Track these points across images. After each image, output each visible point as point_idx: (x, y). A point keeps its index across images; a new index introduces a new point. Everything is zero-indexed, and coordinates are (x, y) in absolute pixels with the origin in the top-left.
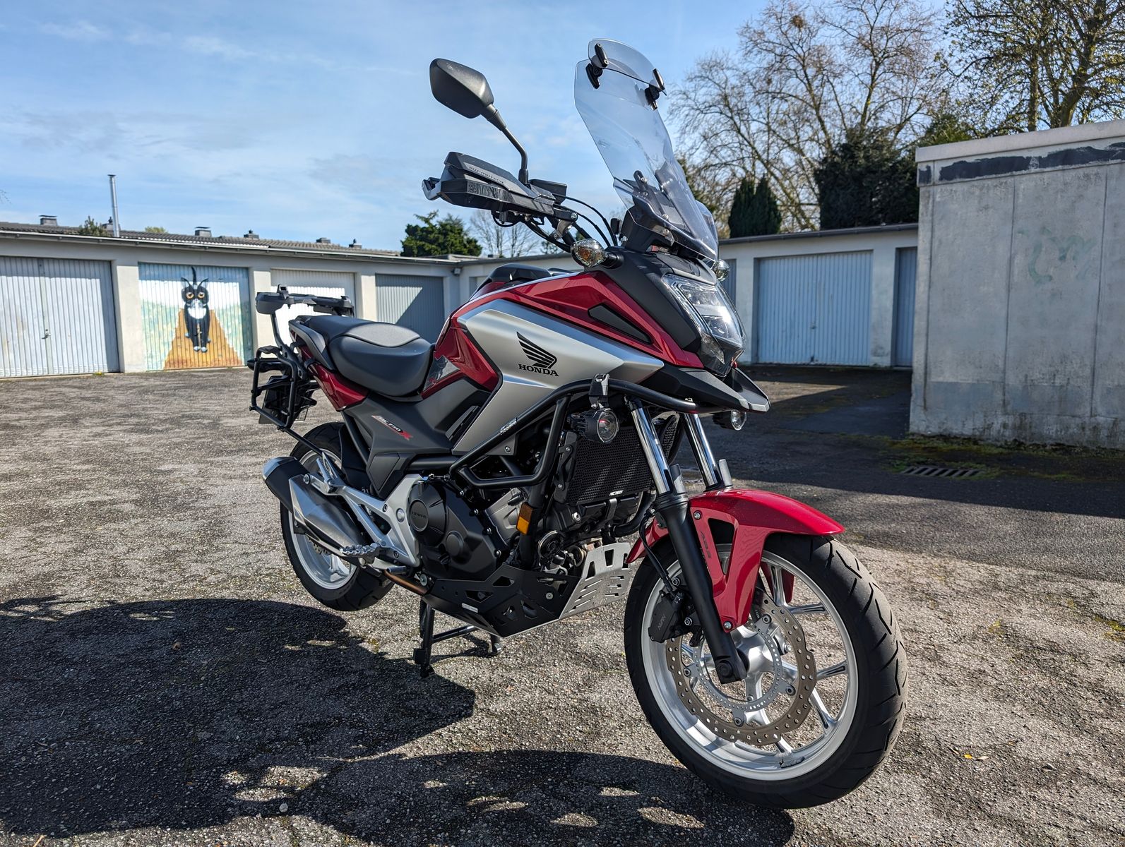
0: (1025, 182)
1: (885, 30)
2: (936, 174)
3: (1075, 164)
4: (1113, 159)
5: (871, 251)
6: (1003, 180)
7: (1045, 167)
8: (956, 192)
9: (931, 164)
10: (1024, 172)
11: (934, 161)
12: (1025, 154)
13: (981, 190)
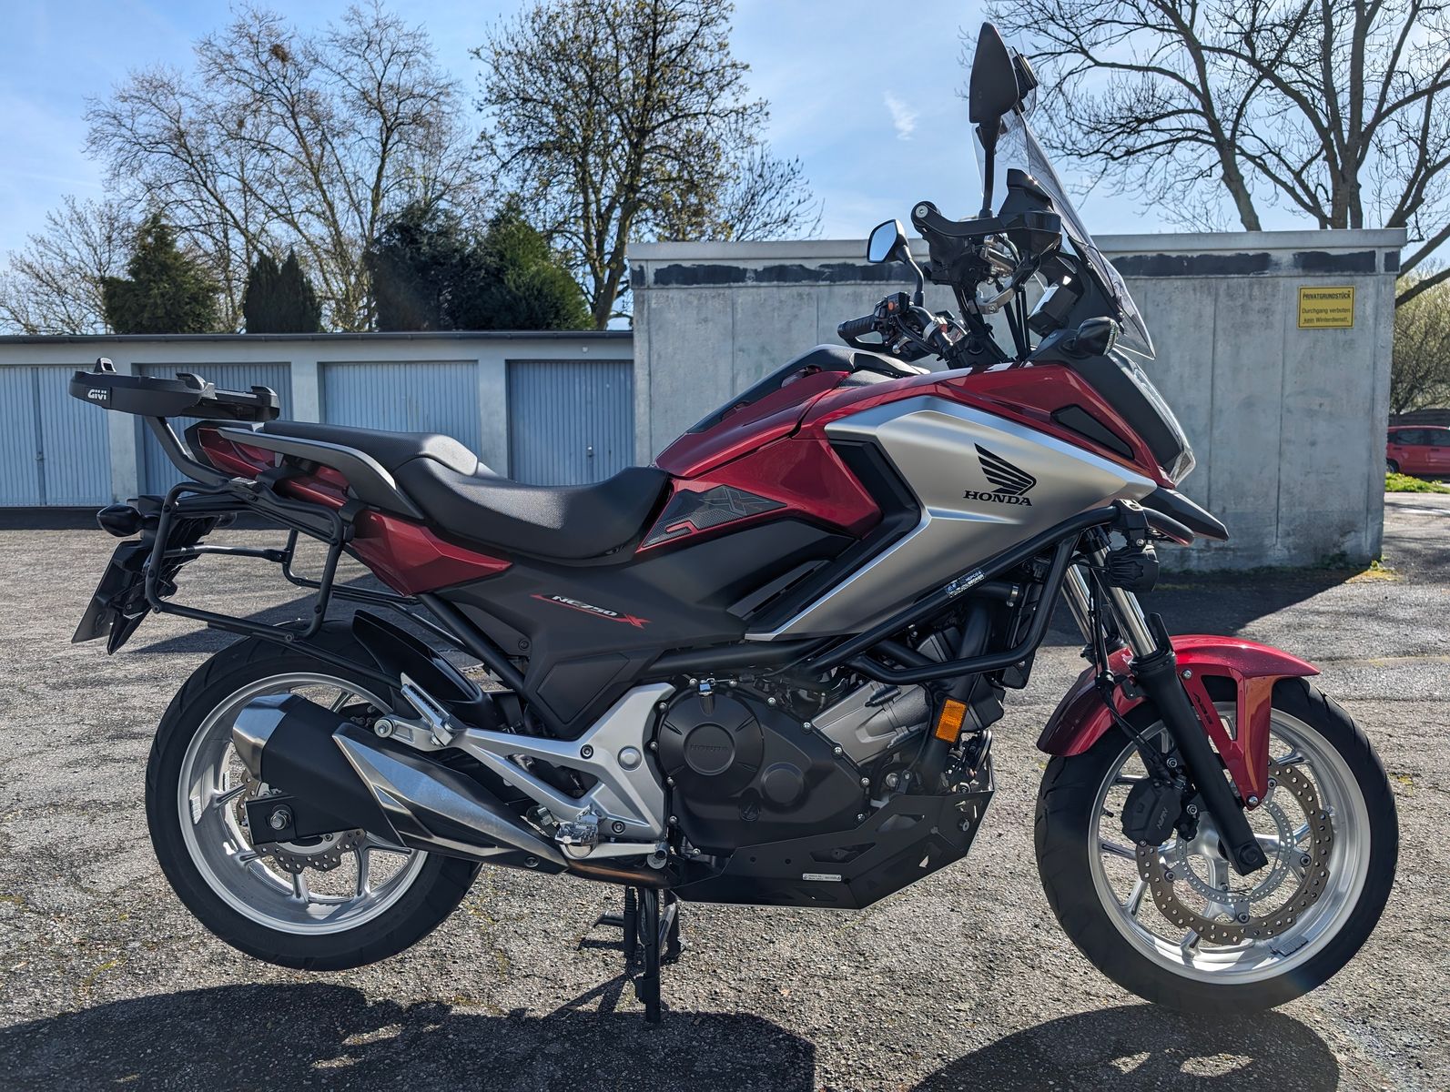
0: (745, 295)
1: (395, 90)
2: (650, 277)
3: (790, 281)
4: (823, 280)
5: (476, 361)
6: (721, 291)
7: (761, 281)
8: (672, 299)
9: (643, 264)
10: (741, 284)
11: (647, 260)
12: (741, 265)
13: (699, 299)
